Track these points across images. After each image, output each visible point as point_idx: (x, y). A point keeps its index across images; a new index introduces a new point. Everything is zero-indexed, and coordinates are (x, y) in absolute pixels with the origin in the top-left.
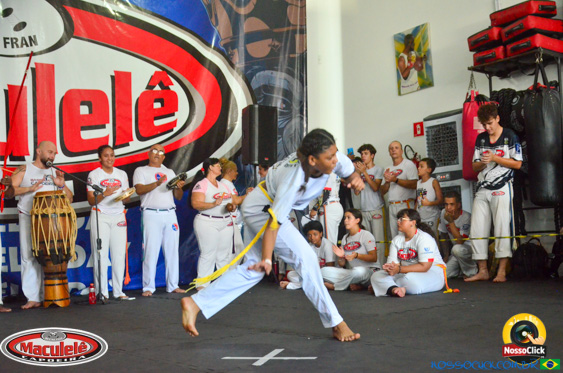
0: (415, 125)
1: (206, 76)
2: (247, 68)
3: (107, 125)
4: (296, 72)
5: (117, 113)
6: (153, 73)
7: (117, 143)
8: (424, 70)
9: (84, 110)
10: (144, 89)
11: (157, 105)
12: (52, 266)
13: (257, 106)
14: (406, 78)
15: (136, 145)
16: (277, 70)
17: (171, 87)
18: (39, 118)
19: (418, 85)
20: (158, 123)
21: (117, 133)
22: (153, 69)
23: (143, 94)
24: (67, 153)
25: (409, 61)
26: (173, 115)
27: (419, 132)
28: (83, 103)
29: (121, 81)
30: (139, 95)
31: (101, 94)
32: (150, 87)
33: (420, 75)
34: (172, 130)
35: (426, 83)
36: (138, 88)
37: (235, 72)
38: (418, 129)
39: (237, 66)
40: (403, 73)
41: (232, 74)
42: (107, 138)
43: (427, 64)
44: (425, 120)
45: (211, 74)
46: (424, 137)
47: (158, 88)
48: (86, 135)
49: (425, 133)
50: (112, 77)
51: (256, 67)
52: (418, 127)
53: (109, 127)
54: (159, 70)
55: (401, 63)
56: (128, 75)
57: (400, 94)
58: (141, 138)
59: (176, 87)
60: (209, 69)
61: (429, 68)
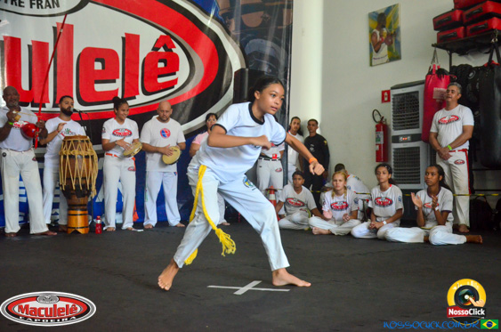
0: (383, 92)
1: (205, 41)
2: (242, 36)
3: (117, 80)
4: (283, 42)
5: (126, 70)
6: (158, 37)
7: (126, 96)
8: (393, 45)
9: (98, 66)
10: (150, 51)
11: (161, 65)
12: (76, 200)
13: (247, 70)
14: (377, 51)
15: (141, 99)
16: (266, 39)
17: (173, 49)
18: (58, 70)
19: (387, 58)
20: (161, 80)
21: (126, 88)
22: (158, 34)
23: (149, 55)
24: (82, 102)
25: (381, 36)
26: (175, 74)
27: (386, 99)
28: (97, 60)
29: (131, 42)
30: (145, 55)
31: (113, 53)
32: (155, 48)
33: (390, 49)
34: (173, 87)
35: (395, 57)
36: (145, 49)
37: (231, 39)
38: (385, 96)
39: (233, 33)
40: (375, 46)
41: (229, 40)
42: (117, 91)
43: (396, 40)
44: (392, 88)
45: (210, 40)
46: (391, 103)
47: (162, 50)
48: (99, 88)
49: (392, 100)
50: (123, 38)
51: (250, 35)
52: (386, 94)
53: (119, 81)
54: (164, 34)
55: (374, 38)
56: (137, 37)
57: (371, 65)
58: (146, 93)
59: (178, 50)
60: (208, 35)
61: (398, 44)
